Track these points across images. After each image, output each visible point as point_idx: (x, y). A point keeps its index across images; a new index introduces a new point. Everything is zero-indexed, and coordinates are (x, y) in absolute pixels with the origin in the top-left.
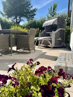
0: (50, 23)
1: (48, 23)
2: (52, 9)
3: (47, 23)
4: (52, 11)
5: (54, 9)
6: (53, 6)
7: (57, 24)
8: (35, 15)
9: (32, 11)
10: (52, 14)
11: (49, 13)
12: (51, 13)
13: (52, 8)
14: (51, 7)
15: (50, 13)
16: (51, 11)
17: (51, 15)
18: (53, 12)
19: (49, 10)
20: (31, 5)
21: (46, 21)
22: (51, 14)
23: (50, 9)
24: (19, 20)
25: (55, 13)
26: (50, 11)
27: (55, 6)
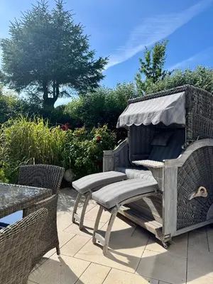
0: (151, 115)
1: (138, 116)
2: (152, 62)
3: (136, 113)
4: (151, 66)
5: (157, 60)
6: (153, 52)
7: (183, 121)
8: (102, 77)
9: (91, 67)
10: (150, 73)
11: (141, 72)
12: (148, 72)
13: (152, 58)
14: (147, 54)
15: (145, 71)
16: (148, 65)
17: (149, 77)
18: (154, 67)
19: (143, 63)
20: (89, 50)
21: (130, 103)
22: (147, 74)
23: (144, 61)
24: (54, 95)
25: (160, 70)
26: (145, 66)
27: (159, 53)
